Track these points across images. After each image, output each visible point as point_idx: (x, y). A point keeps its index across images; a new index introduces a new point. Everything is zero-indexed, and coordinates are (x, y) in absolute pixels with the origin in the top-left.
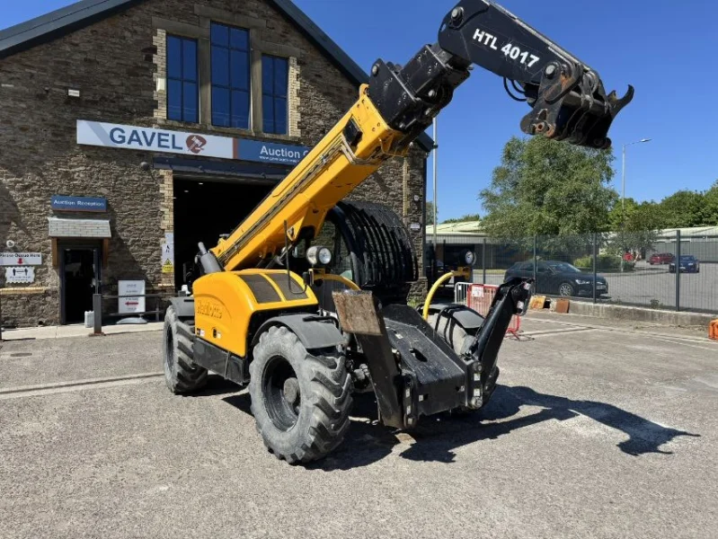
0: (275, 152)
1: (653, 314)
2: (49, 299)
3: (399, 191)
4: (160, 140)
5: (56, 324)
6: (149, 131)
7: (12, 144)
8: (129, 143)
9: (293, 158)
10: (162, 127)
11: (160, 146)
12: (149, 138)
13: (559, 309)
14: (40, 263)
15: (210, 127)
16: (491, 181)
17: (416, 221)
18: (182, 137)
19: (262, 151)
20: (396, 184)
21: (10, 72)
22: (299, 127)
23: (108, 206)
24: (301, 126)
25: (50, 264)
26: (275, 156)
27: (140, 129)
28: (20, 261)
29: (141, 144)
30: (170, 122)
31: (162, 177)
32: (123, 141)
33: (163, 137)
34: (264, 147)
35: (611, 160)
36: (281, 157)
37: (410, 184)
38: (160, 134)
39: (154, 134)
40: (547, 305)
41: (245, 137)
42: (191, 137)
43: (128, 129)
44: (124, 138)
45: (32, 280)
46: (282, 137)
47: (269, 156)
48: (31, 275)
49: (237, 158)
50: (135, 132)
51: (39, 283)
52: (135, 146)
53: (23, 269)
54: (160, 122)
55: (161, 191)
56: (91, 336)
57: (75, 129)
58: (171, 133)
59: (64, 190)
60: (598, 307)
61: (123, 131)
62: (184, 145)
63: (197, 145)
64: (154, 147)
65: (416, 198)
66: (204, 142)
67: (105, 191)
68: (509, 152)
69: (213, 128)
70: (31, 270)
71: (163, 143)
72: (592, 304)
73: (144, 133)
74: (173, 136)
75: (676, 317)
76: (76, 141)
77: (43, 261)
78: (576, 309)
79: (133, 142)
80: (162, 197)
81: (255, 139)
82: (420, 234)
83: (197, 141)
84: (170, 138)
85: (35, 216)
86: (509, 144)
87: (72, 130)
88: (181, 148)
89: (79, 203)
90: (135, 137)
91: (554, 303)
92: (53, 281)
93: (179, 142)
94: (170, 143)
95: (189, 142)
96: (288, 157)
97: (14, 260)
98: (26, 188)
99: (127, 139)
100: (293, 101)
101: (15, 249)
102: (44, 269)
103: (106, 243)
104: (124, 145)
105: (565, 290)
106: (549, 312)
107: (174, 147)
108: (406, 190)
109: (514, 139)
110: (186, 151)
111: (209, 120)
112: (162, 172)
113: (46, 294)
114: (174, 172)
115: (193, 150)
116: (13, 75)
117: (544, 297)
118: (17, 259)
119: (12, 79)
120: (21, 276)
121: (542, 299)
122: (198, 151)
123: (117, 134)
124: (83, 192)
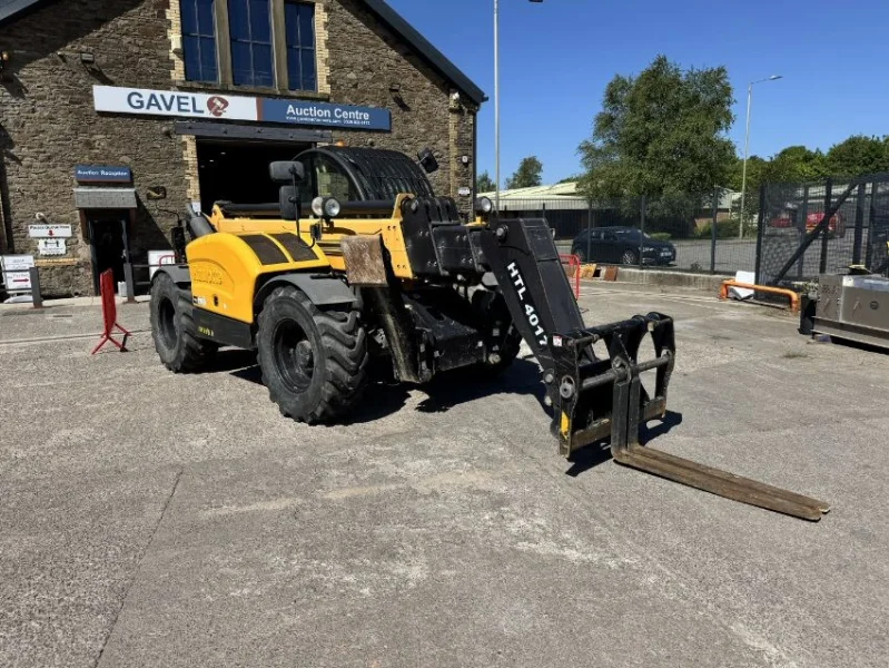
0: (303, 112)
1: (689, 278)
2: (82, 270)
3: (445, 151)
4: (179, 104)
5: (91, 295)
6: (168, 94)
7: (31, 115)
8: (148, 108)
9: (323, 118)
10: (181, 89)
11: (180, 110)
12: (168, 103)
13: (607, 278)
14: (69, 235)
15: (231, 87)
16: (592, 131)
17: (463, 185)
18: (202, 99)
19: (289, 111)
20: (442, 144)
21: (20, 37)
22: (328, 82)
23: (131, 174)
24: (331, 82)
25: (80, 236)
26: (303, 116)
27: (158, 93)
28: (51, 233)
29: (160, 108)
30: (188, 84)
31: (185, 143)
32: (142, 106)
33: (182, 100)
34: (290, 106)
35: (729, 103)
36: (310, 116)
37: (459, 142)
38: (179, 98)
39: (173, 97)
40: (597, 274)
41: (269, 96)
42: (213, 98)
43: (146, 93)
44: (142, 103)
45: (63, 252)
46: (311, 95)
47: (296, 116)
48: (62, 248)
49: (262, 120)
50: (153, 96)
51: (70, 254)
52: (154, 110)
53: (54, 241)
54: (179, 84)
55: (185, 159)
56: (124, 303)
57: (92, 96)
58: (190, 95)
59: (86, 158)
60: (642, 274)
61: (140, 96)
62: (206, 109)
63: (219, 108)
64: (174, 111)
65: (465, 159)
66: (226, 104)
67: (126, 159)
68: (611, 95)
69: (235, 88)
70: (62, 242)
71: (183, 107)
72: (638, 271)
73: (162, 96)
74: (193, 99)
75: (709, 280)
76: (93, 108)
77: (73, 233)
78: (622, 276)
79: (152, 107)
80: (185, 164)
81: (281, 97)
82: (470, 199)
83: (219, 103)
84: (190, 101)
85: (60, 188)
86: (611, 85)
87: (89, 97)
88: (202, 112)
89: (103, 172)
90: (153, 102)
91: (604, 271)
92: (85, 252)
93: (199, 105)
94: (190, 107)
95: (210, 104)
96: (317, 117)
97: (45, 233)
98: (49, 158)
99: (146, 104)
100: (322, 53)
101: (44, 221)
102: (74, 241)
103: (133, 214)
104: (143, 111)
105: (628, 257)
106: (598, 280)
107: (195, 110)
108: (454, 151)
109: (618, 78)
110: (208, 114)
111: (230, 79)
112: (185, 138)
113: (79, 265)
114: (197, 137)
115: (215, 113)
116: (24, 41)
117: (595, 265)
118: (48, 231)
119: (24, 45)
120: (52, 248)
121: (593, 267)
122: (220, 114)
123: (135, 98)
124: (105, 161)
